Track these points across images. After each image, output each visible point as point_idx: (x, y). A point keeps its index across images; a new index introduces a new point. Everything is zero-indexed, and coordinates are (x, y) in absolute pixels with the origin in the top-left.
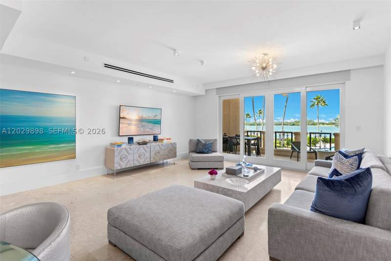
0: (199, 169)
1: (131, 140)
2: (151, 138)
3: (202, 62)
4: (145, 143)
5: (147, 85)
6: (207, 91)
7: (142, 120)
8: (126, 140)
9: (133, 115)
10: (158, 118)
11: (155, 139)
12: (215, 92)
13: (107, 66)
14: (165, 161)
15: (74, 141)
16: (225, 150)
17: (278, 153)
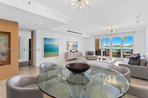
0: (91, 60)
1: (71, 51)
2: (75, 51)
3: (88, 27)
4: (74, 52)
5: (75, 35)
6: (90, 36)
7: (73, 45)
8: (70, 51)
9: (71, 44)
10: (77, 45)
11: (77, 51)
12: (93, 37)
13: (68, 31)
14: (78, 58)
15: (58, 51)
16: (96, 55)
17: (113, 56)
